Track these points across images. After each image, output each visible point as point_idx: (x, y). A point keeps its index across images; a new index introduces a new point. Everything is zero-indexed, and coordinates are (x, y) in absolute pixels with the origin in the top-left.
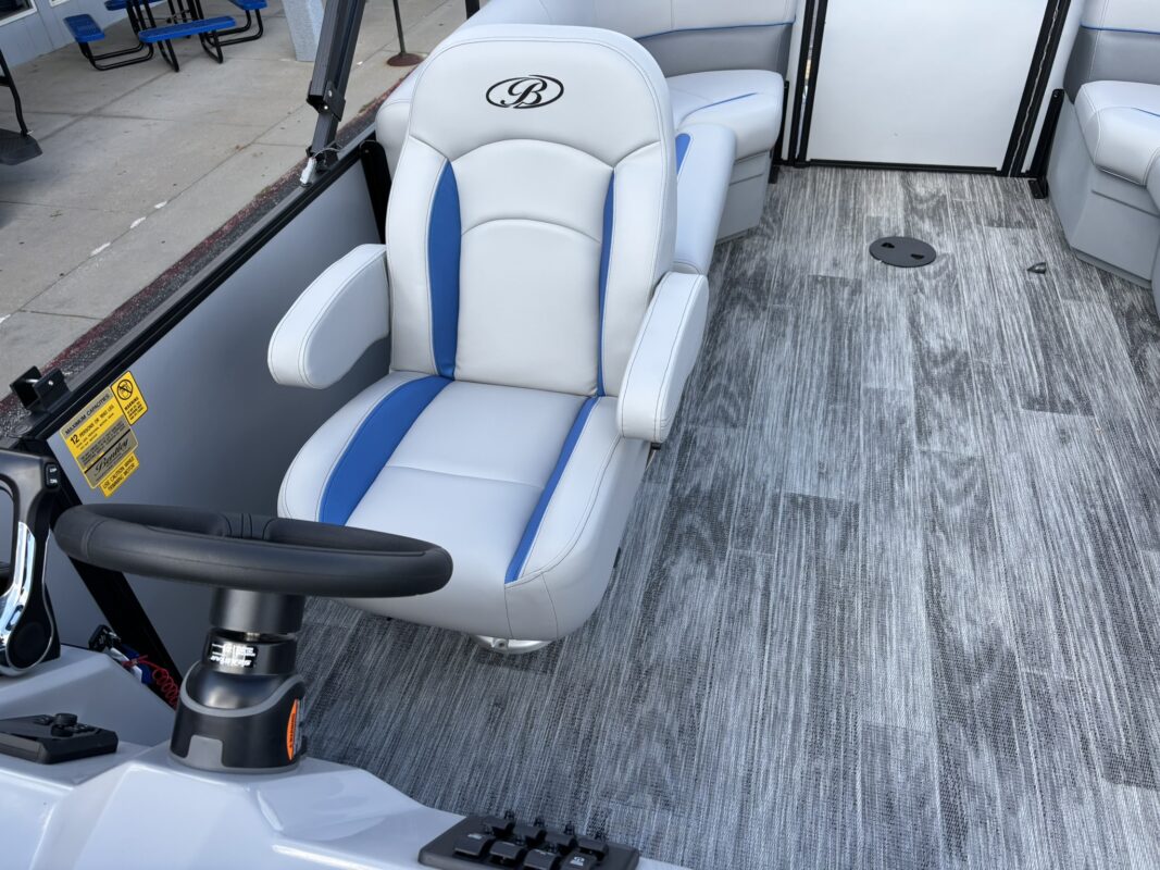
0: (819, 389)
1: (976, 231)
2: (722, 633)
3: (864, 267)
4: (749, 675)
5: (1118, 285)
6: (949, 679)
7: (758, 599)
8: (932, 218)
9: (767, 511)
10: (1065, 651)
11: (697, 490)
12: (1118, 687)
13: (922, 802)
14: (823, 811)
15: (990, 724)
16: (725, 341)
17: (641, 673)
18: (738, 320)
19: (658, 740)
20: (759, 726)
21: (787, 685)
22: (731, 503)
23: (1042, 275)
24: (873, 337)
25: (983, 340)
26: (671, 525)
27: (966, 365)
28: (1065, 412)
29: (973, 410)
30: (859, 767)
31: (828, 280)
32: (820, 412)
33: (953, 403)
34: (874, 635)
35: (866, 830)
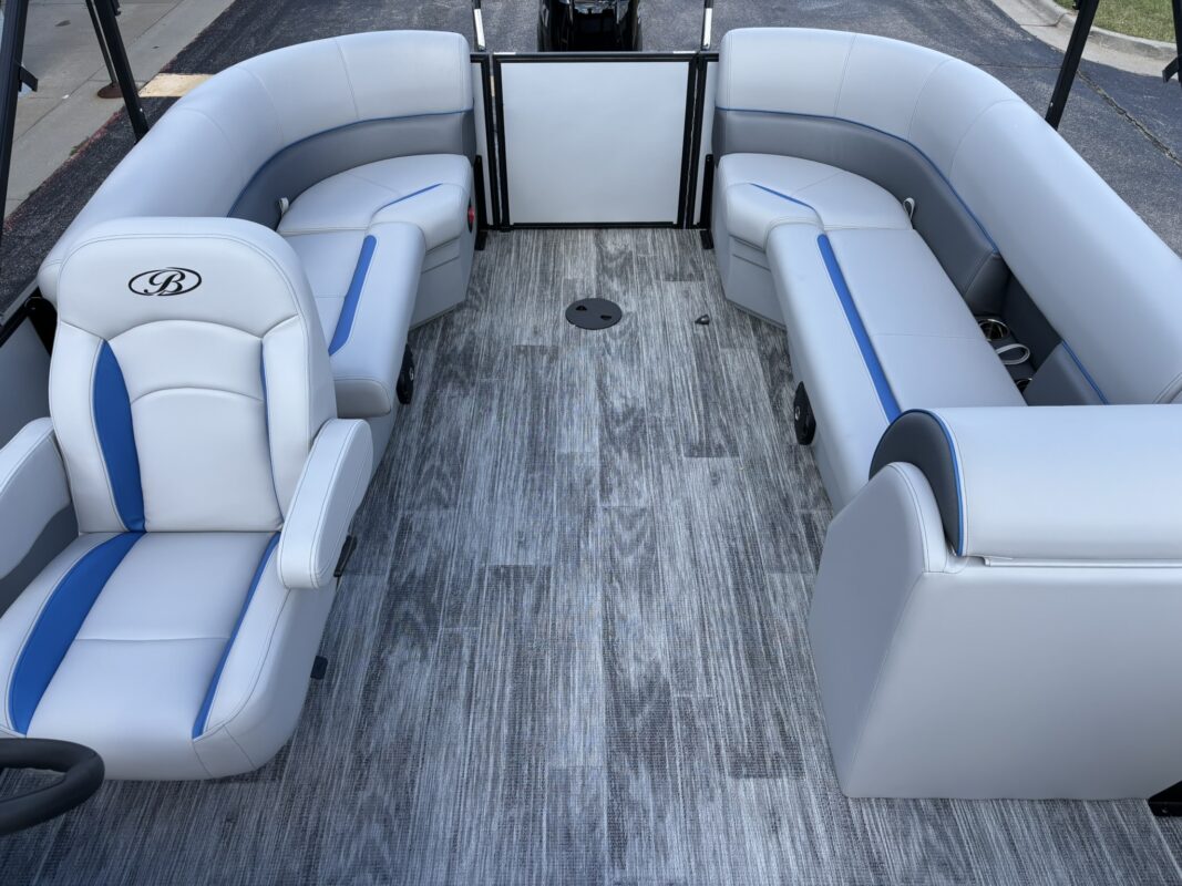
0: (520, 460)
1: (655, 287)
2: (433, 710)
3: (561, 332)
4: (456, 745)
5: (765, 330)
6: (618, 714)
7: (464, 672)
8: (619, 277)
9: (474, 585)
10: (707, 673)
11: (412, 576)
12: (745, 697)
13: (593, 827)
14: (516, 854)
15: (648, 748)
16: (437, 422)
17: (362, 762)
18: (450, 398)
19: (377, 821)
20: (464, 791)
21: (488, 747)
22: (443, 583)
23: (706, 326)
24: (566, 403)
25: (656, 396)
26: (389, 615)
27: (642, 421)
28: (717, 456)
29: (647, 463)
30: (545, 808)
31: (529, 349)
32: (521, 482)
33: (631, 459)
34: (561, 687)
35: (549, 862)
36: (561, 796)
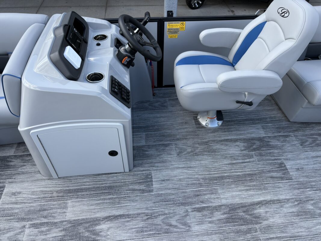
10: (271, 239)
11: (269, 142)
20: (204, 167)
36: (210, 192)
